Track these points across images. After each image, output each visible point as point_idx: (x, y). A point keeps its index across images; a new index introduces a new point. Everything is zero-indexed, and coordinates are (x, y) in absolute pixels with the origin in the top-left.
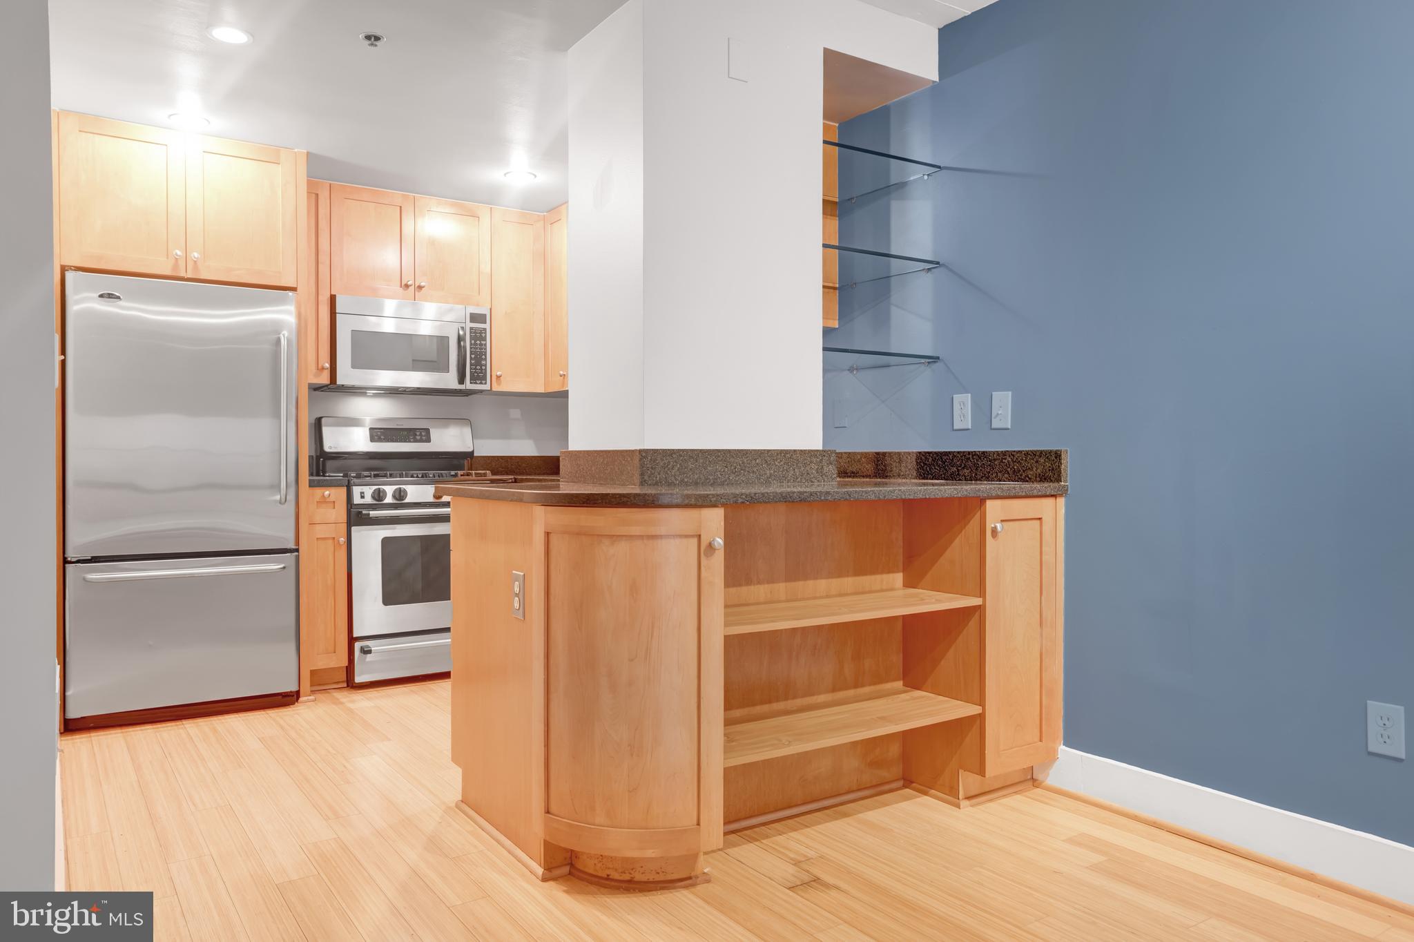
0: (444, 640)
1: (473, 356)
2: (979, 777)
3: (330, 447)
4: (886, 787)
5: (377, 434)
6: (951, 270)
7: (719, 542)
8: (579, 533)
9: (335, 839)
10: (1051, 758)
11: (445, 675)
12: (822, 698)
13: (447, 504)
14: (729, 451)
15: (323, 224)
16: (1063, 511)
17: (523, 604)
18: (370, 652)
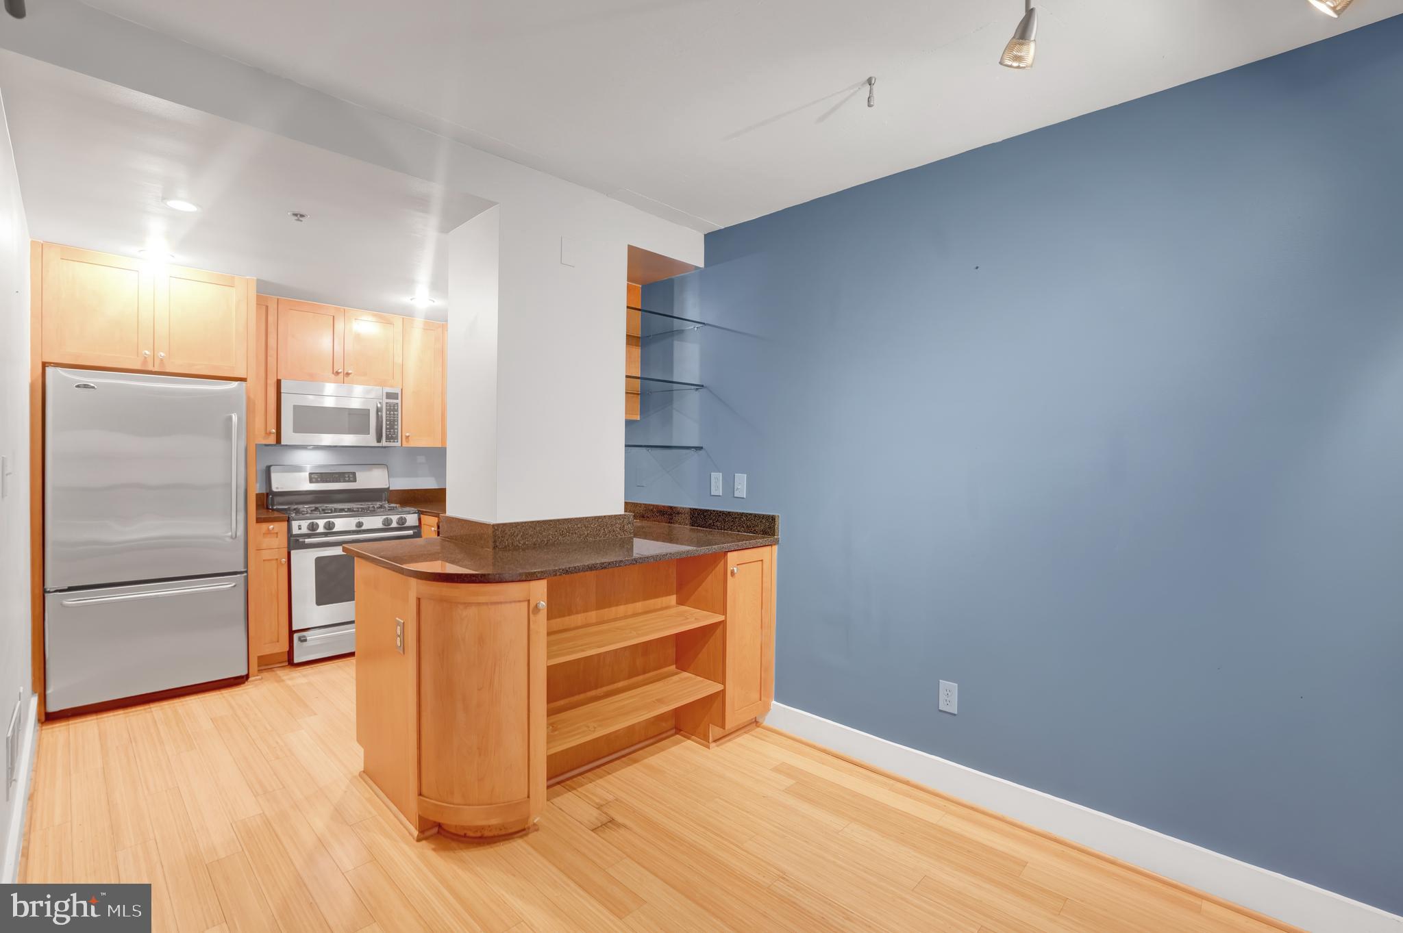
1: (388, 423)
2: (721, 729)
3: (277, 488)
4: (664, 735)
5: (315, 478)
6: (711, 391)
7: (543, 604)
8: (442, 600)
9: (260, 814)
10: (766, 709)
12: (621, 684)
14: (558, 520)
15: (272, 329)
16: (776, 554)
17: (403, 642)
18: (305, 640)
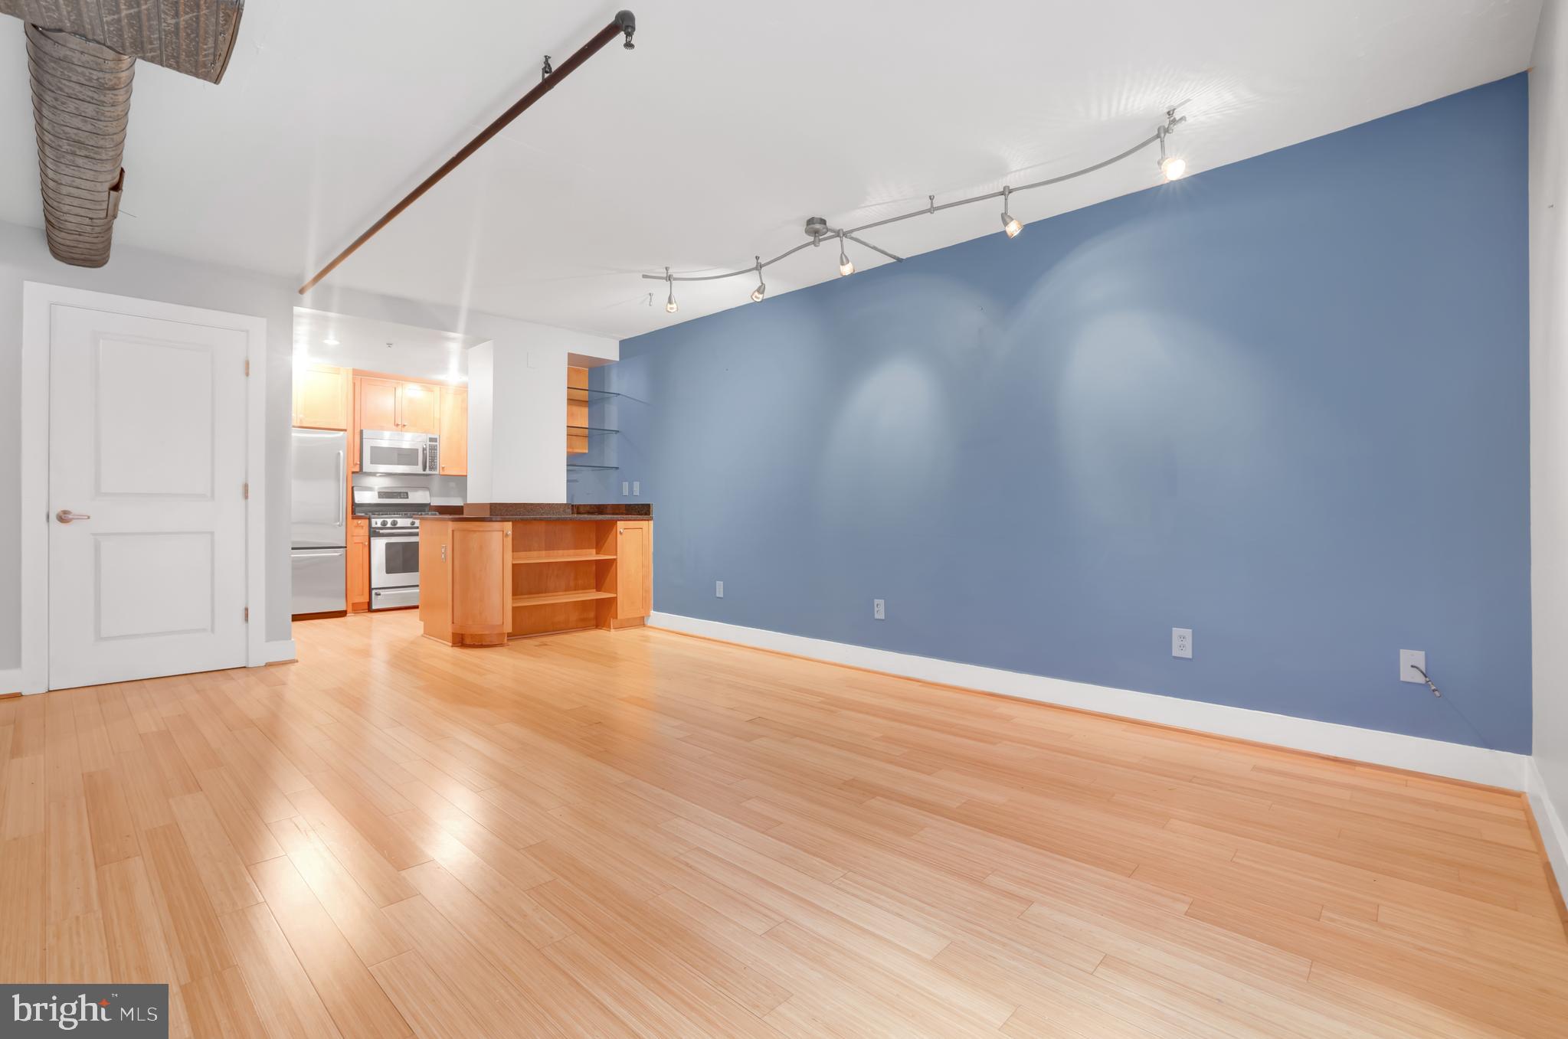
0: (416, 590)
1: (430, 458)
2: (617, 621)
3: (359, 501)
5: (381, 495)
6: (624, 435)
7: (510, 533)
8: (465, 532)
10: (649, 615)
11: (416, 607)
13: (417, 528)
16: (652, 526)
17: (445, 557)
18: (379, 594)
